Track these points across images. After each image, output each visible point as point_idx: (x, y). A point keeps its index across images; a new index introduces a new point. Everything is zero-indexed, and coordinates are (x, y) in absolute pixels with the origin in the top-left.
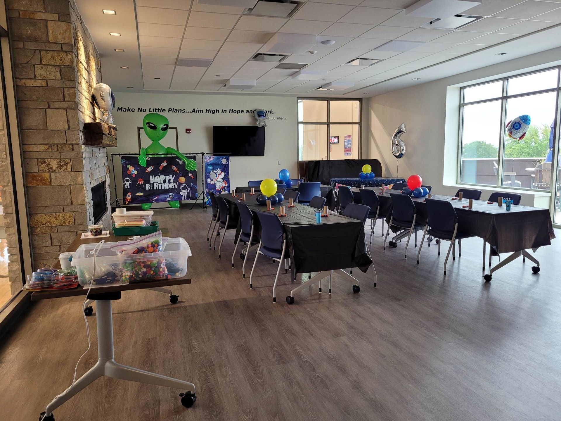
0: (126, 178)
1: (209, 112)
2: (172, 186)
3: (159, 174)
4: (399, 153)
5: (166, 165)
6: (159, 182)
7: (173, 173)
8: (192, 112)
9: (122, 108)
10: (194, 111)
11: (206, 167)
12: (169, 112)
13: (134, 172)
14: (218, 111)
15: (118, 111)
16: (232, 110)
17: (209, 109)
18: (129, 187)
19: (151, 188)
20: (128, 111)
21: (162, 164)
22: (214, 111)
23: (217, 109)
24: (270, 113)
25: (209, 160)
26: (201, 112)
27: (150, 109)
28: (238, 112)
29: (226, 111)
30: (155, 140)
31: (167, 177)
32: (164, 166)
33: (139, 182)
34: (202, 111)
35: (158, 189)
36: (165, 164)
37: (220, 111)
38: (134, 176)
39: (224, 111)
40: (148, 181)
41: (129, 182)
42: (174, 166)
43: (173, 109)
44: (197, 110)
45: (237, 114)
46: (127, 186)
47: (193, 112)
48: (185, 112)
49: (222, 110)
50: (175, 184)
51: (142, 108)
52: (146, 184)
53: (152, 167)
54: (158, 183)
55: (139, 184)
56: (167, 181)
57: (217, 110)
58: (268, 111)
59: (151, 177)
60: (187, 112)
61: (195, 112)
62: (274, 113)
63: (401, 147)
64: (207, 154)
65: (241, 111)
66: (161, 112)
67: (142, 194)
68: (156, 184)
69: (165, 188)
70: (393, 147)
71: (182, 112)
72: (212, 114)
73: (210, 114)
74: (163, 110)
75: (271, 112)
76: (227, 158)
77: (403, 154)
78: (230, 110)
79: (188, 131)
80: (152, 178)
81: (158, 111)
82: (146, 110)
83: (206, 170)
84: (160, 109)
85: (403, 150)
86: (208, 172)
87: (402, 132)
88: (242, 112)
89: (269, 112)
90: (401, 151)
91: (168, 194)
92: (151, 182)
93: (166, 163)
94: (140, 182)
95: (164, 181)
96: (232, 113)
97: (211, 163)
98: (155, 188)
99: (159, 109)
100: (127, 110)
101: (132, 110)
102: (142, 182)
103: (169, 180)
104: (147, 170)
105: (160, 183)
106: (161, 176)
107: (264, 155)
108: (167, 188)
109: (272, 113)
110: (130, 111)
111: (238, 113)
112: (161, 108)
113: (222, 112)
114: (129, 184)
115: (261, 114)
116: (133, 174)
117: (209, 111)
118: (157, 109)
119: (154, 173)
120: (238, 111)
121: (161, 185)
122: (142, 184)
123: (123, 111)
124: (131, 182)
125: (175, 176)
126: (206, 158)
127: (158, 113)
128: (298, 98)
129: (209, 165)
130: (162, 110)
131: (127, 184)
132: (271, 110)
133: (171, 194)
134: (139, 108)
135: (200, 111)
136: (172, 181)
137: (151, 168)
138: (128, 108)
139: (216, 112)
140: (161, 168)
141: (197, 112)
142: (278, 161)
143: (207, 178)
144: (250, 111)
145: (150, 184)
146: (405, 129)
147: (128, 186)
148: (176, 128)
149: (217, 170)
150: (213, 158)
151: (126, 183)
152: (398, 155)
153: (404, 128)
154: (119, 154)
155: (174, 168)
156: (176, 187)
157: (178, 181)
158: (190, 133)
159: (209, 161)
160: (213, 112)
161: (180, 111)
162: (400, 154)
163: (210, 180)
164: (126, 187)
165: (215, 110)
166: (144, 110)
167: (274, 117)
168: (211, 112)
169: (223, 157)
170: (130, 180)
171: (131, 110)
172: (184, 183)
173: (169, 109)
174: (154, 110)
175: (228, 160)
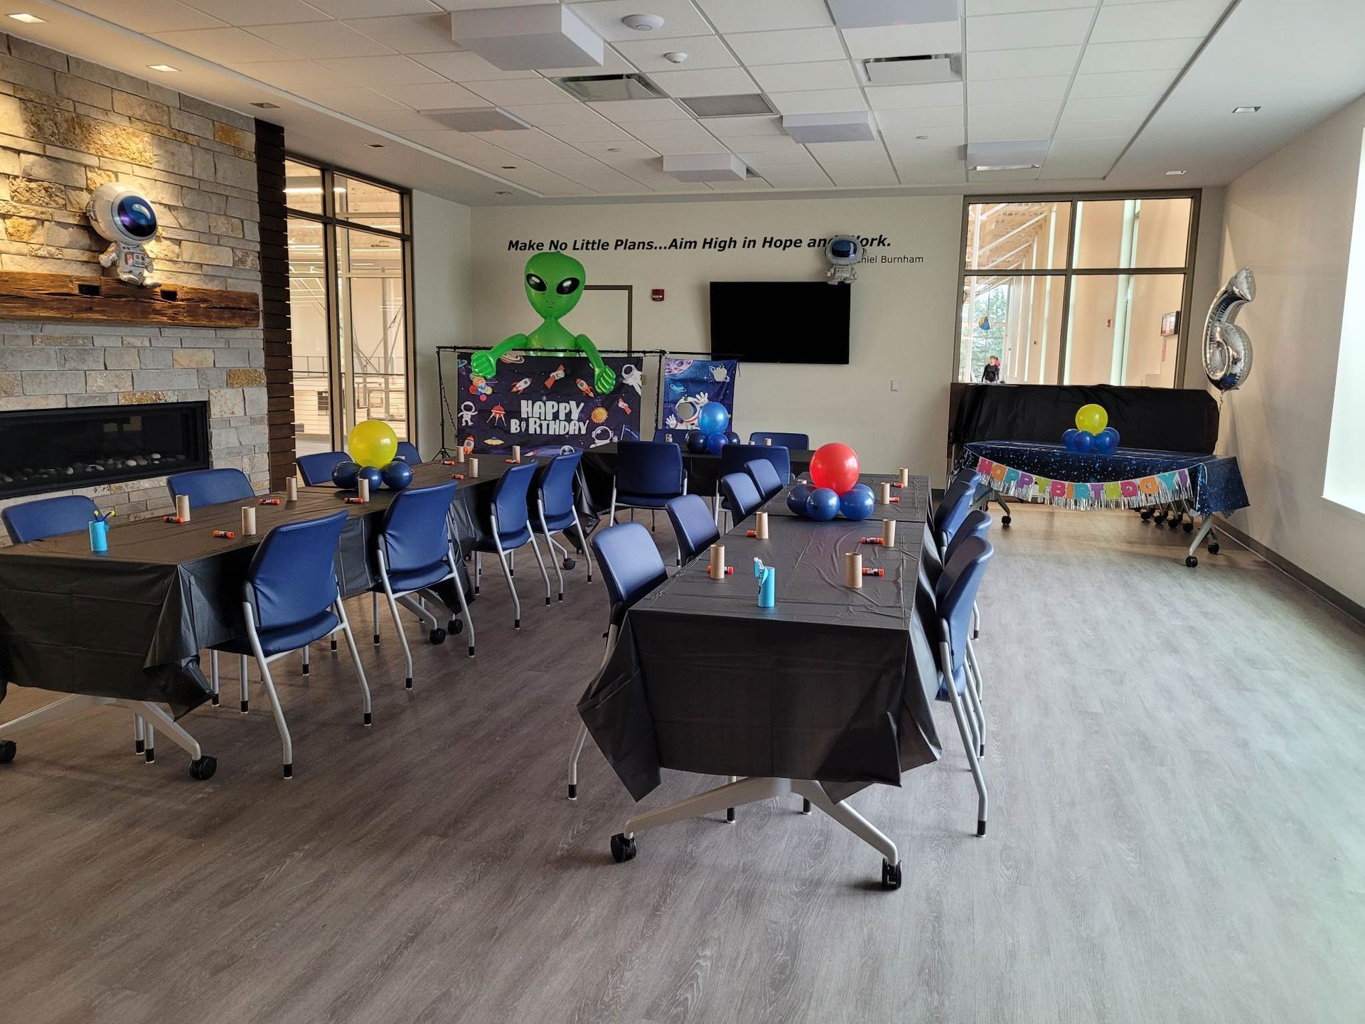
0: (466, 403)
1: (710, 247)
2: (573, 428)
3: (544, 398)
4: (1223, 373)
5: (563, 376)
6: (543, 418)
7: (579, 397)
8: (670, 248)
9: (517, 242)
10: (674, 244)
11: (667, 387)
12: (616, 248)
13: (484, 389)
14: (733, 243)
15: (509, 249)
16: (772, 238)
17: (712, 239)
18: (470, 423)
19: (523, 430)
20: (529, 249)
21: (551, 375)
22: (722, 244)
23: (731, 238)
24: (878, 245)
25: (676, 369)
26: (690, 247)
27: (576, 241)
28: (785, 244)
29: (755, 242)
30: (551, 316)
31: (562, 405)
32: (557, 378)
33: (493, 414)
34: (693, 244)
35: (538, 432)
36: (559, 374)
37: (739, 244)
38: (483, 398)
39: (750, 241)
40: (515, 413)
41: (471, 411)
42: (583, 381)
43: (627, 240)
44: (682, 243)
45: (784, 249)
46: (466, 421)
47: (673, 248)
48: (652, 247)
49: (745, 241)
50: (581, 424)
51: (558, 241)
52: (512, 420)
53: (527, 380)
54: (539, 418)
55: (494, 417)
56: (562, 416)
57: (731, 242)
58: (873, 240)
59: (524, 403)
60: (658, 248)
61: (676, 248)
62: (889, 245)
63: (1231, 350)
64: (671, 353)
65: (795, 242)
66: (598, 249)
67: (499, 442)
68: (535, 422)
69: (557, 433)
70: (1208, 351)
71: (647, 248)
72: (719, 250)
73: (714, 251)
74: (603, 246)
75: (881, 241)
76: (730, 368)
77: (1235, 375)
78: (766, 238)
79: (658, 294)
80: (525, 406)
81: (593, 246)
82: (566, 245)
83: (666, 394)
84: (597, 241)
85: (1235, 361)
86: (671, 399)
87: (1241, 299)
88: (797, 243)
89: (876, 243)
90: (1229, 365)
91: (560, 448)
92: (524, 415)
93: (564, 371)
94: (498, 413)
95: (556, 416)
96: (770, 246)
97: (681, 376)
98: (531, 431)
99: (594, 241)
100: (527, 248)
101: (538, 246)
102: (502, 415)
103: (568, 415)
104: (515, 386)
105: (545, 420)
106: (549, 404)
107: (848, 363)
108: (562, 433)
109: (884, 245)
110: (533, 249)
111: (785, 246)
112: (600, 241)
113: (744, 247)
114: (470, 417)
115: (840, 248)
116: (482, 394)
117: (710, 243)
118: (591, 241)
119: (532, 395)
120: (786, 241)
121: (548, 425)
122: (500, 418)
123: (521, 249)
124: (477, 413)
125: (582, 404)
126: (668, 365)
127: (562, 252)
128: (971, 199)
129: (676, 381)
130: (601, 243)
131: (467, 416)
132: (881, 236)
133: (566, 447)
134: (552, 242)
135: (688, 244)
136: (575, 416)
137: (526, 383)
138: (531, 241)
139: (729, 247)
140: (549, 384)
141: (680, 248)
142: (892, 382)
143: (666, 416)
144: (820, 240)
145: (521, 420)
146: (1248, 288)
147: (469, 421)
148: (629, 288)
149: (697, 396)
150: (689, 366)
151: (465, 413)
152: (1222, 379)
153: (1245, 286)
154: (455, 348)
155: (582, 385)
156: (583, 432)
157: (589, 418)
158: (662, 299)
159: (676, 372)
160: (720, 247)
161: (641, 245)
162: (1225, 375)
163: (675, 422)
164: (464, 424)
165: (725, 242)
166: (563, 246)
167: (889, 256)
168: (715, 247)
169: (719, 362)
170: (474, 408)
171: (535, 247)
172: (602, 424)
173: (617, 241)
174: (583, 244)
175: (732, 374)
